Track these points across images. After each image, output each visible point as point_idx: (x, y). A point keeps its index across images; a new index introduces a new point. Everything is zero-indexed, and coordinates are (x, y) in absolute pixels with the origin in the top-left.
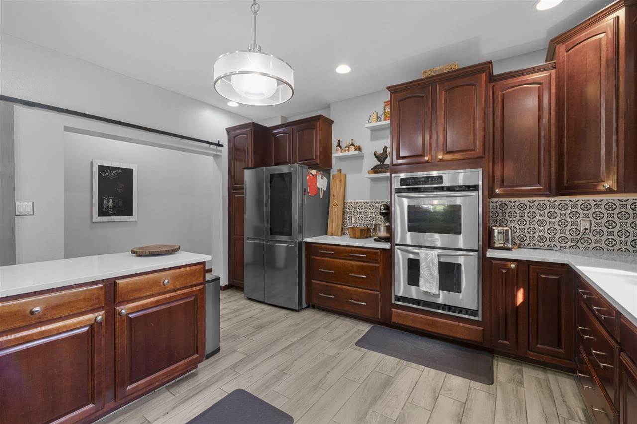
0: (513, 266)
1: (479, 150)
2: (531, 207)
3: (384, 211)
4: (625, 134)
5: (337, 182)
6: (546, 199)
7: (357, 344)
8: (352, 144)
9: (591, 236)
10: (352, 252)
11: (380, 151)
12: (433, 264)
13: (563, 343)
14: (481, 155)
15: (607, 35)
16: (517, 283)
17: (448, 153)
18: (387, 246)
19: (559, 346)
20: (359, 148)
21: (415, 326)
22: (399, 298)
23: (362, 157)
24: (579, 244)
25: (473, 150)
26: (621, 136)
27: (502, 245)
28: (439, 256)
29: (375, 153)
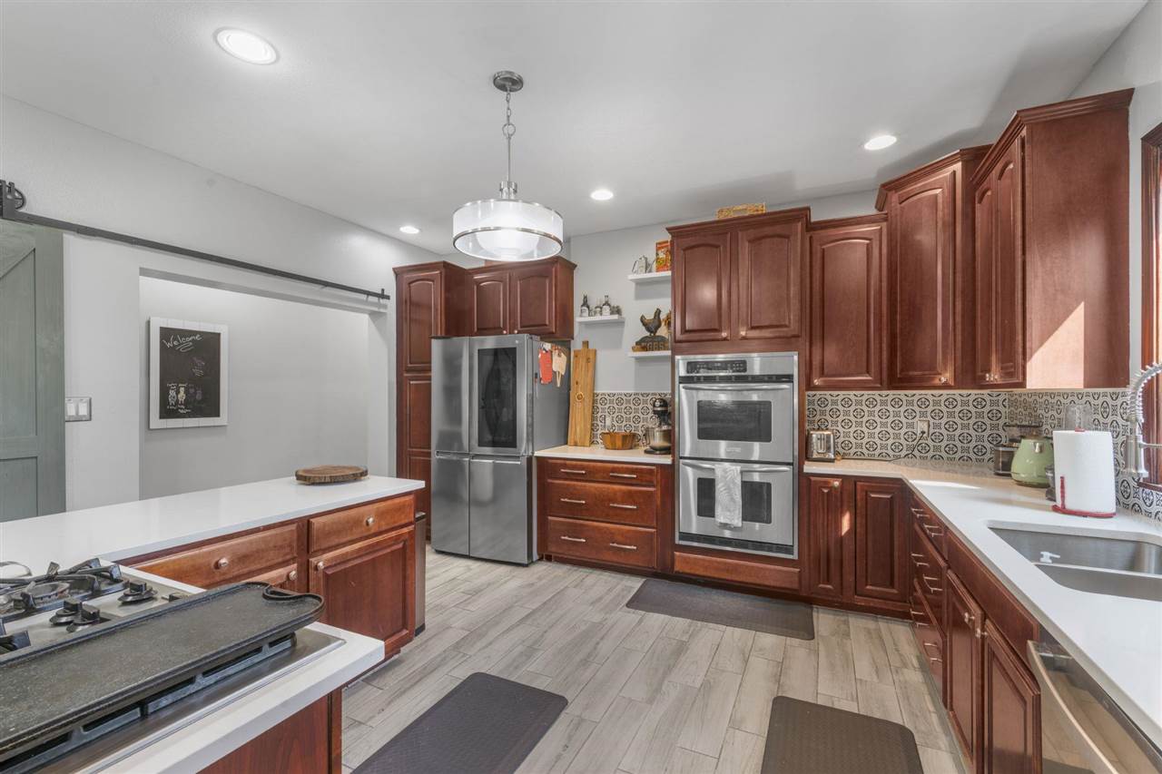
0: (837, 483)
1: (794, 327)
2: (858, 403)
3: (659, 409)
4: (963, 316)
5: (582, 362)
6: (877, 392)
7: (629, 605)
8: (607, 303)
9: (930, 442)
10: (614, 470)
11: (650, 316)
12: (735, 484)
13: (896, 580)
14: (796, 333)
15: (943, 192)
16: (842, 506)
17: (753, 328)
18: (667, 460)
19: (892, 585)
20: (617, 311)
21: (709, 574)
22: (686, 536)
23: (621, 323)
24: (916, 452)
25: (786, 326)
26: (959, 319)
27: (822, 456)
28: (742, 472)
29: (642, 319)
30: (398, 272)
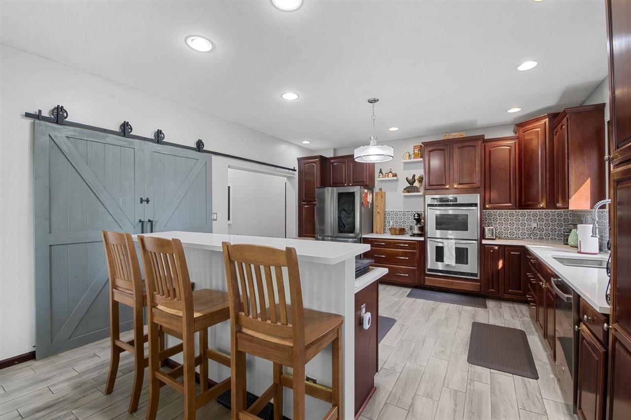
0: (496, 248)
1: (478, 184)
2: (506, 215)
3: (417, 218)
5: (379, 197)
6: (514, 211)
7: (407, 296)
8: (390, 172)
9: (538, 232)
10: (398, 243)
11: (410, 178)
12: (452, 248)
13: (522, 288)
14: (479, 186)
15: (541, 130)
16: (499, 257)
17: (460, 184)
18: (422, 239)
19: (520, 290)
20: (395, 175)
21: (440, 286)
22: (430, 270)
23: (397, 180)
24: (532, 236)
25: (474, 183)
26: (548, 181)
27: (490, 237)
28: (455, 243)
29: (407, 179)
30: (299, 160)
